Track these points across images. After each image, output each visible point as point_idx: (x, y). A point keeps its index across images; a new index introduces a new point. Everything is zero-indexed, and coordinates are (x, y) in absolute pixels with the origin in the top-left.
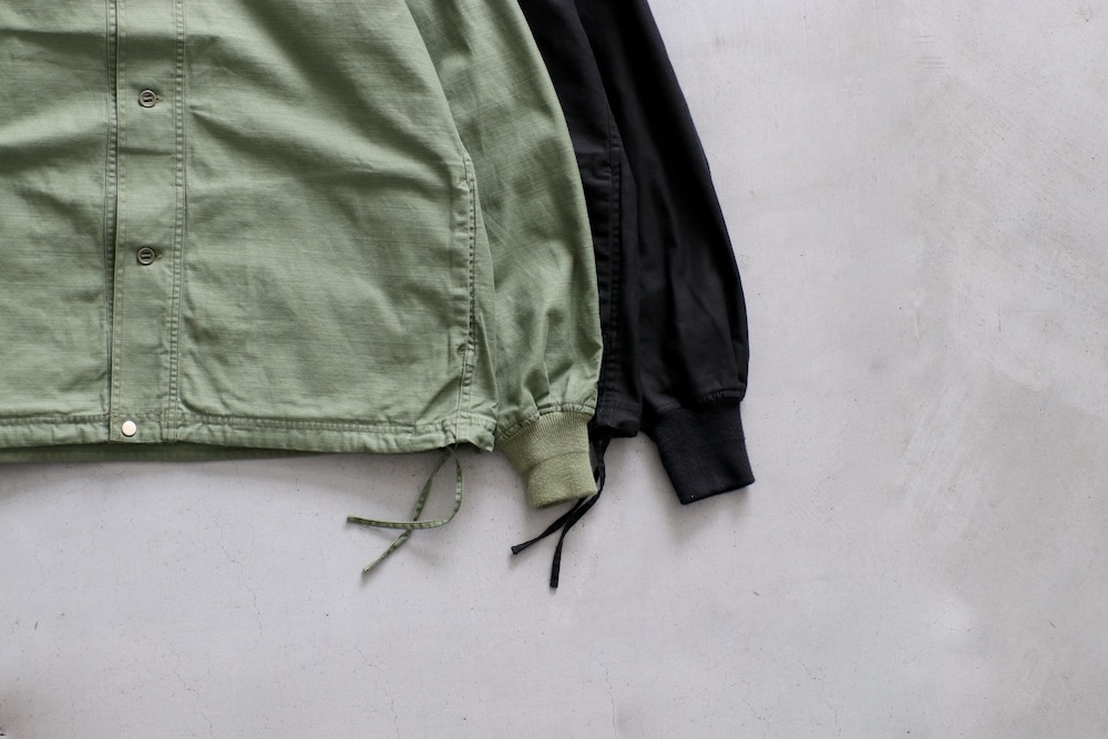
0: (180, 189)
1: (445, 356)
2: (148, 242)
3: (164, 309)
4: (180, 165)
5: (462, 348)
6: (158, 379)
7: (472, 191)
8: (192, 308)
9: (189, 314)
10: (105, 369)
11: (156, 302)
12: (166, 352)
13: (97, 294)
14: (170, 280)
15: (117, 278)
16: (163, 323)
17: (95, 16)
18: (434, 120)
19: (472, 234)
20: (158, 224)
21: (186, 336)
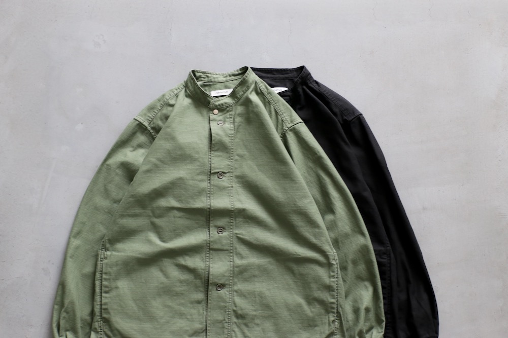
0: (232, 263)
1: (327, 324)
2: (220, 282)
3: (226, 307)
4: (231, 254)
5: (333, 321)
6: (223, 332)
7: (337, 264)
8: (236, 306)
9: (235, 308)
10: (204, 329)
11: (223, 304)
12: (226, 322)
13: (202, 301)
14: (228, 296)
15: (209, 296)
16: (226, 312)
17: (203, 202)
18: (323, 239)
19: (337, 280)
20: (224, 276)
21: (233, 317)
